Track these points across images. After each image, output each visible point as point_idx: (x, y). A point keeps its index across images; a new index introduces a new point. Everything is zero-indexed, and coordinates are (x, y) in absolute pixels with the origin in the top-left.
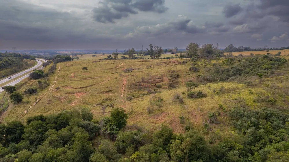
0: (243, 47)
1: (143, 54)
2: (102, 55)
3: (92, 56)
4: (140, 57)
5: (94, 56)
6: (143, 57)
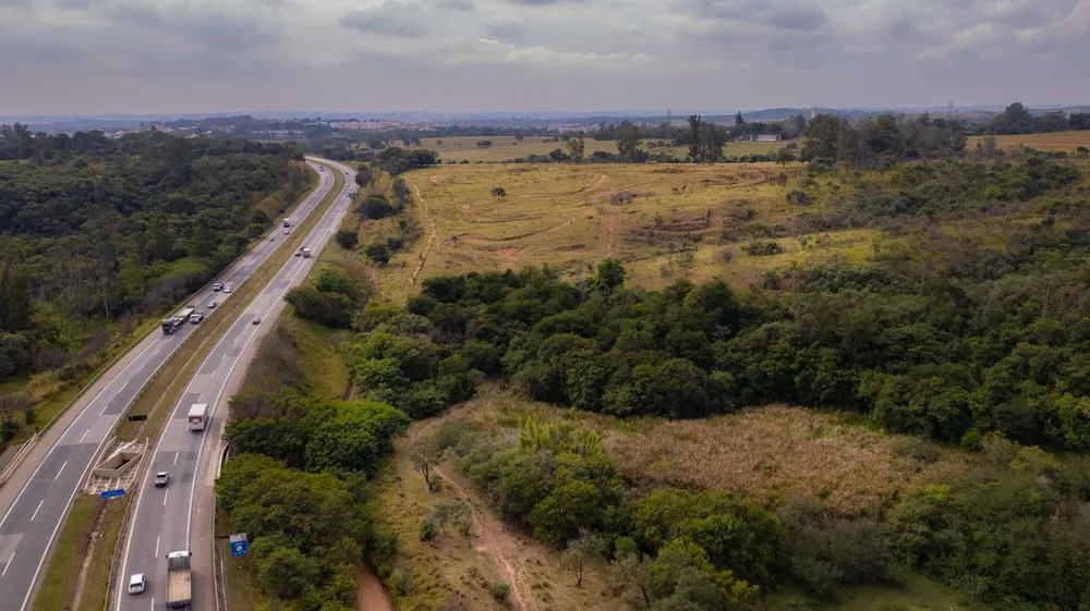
1: (670, 141)
2: (513, 140)
3: (479, 144)
4: (657, 151)
5: (488, 144)
6: (669, 154)
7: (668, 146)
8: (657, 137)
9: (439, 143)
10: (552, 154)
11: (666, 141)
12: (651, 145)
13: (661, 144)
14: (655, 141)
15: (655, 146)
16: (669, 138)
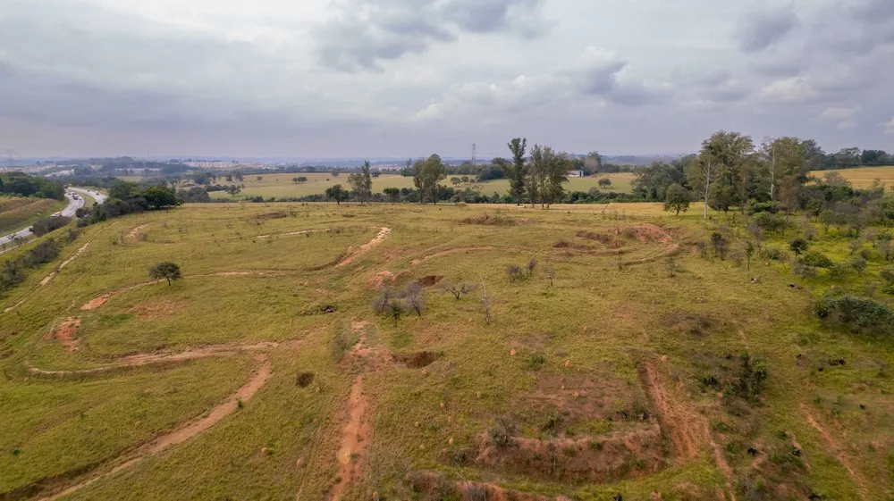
0: (856, 148)
1: (473, 177)
2: (329, 175)
3: (295, 180)
4: (462, 187)
5: (303, 179)
6: (475, 190)
7: (472, 181)
8: (460, 173)
9: (259, 179)
10: (329, 191)
11: (471, 177)
12: (455, 181)
13: (465, 180)
14: (460, 177)
15: (459, 182)
16: (473, 174)
